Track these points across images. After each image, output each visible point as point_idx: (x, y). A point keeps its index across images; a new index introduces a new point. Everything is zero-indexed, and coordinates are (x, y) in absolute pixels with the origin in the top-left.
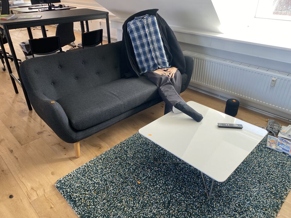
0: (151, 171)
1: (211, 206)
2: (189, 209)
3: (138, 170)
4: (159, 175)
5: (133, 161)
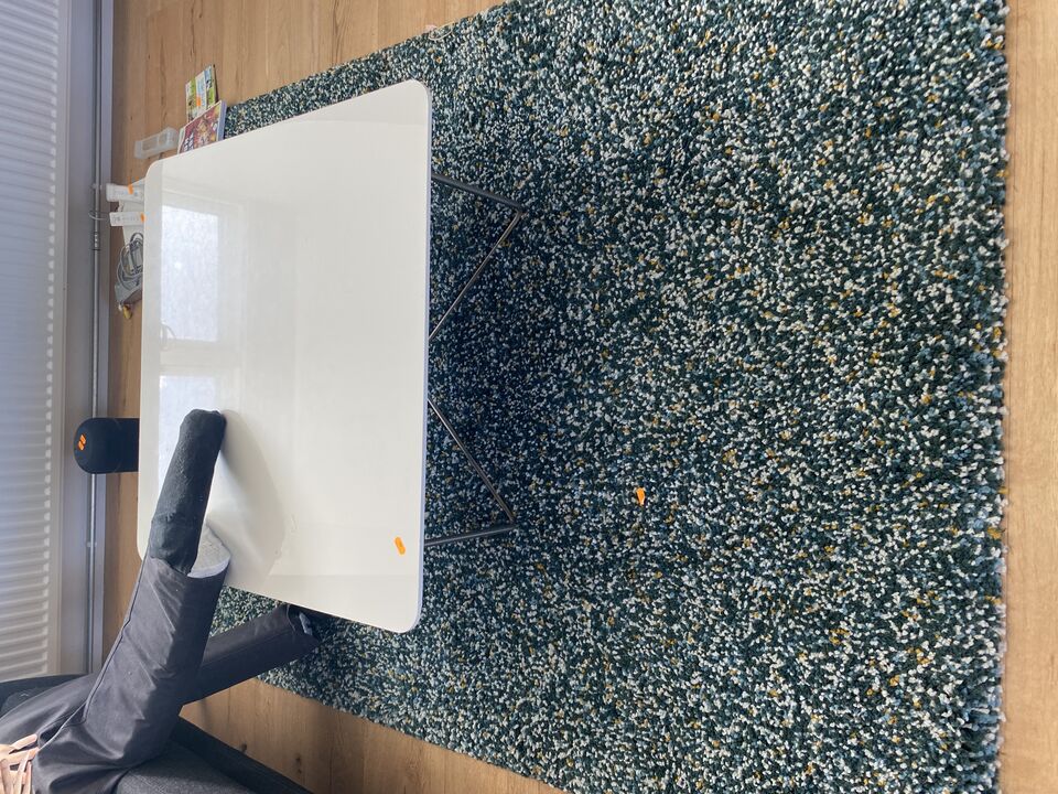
0: (557, 497)
1: (538, 186)
2: (599, 233)
3: (593, 552)
4: (552, 451)
5: (572, 613)
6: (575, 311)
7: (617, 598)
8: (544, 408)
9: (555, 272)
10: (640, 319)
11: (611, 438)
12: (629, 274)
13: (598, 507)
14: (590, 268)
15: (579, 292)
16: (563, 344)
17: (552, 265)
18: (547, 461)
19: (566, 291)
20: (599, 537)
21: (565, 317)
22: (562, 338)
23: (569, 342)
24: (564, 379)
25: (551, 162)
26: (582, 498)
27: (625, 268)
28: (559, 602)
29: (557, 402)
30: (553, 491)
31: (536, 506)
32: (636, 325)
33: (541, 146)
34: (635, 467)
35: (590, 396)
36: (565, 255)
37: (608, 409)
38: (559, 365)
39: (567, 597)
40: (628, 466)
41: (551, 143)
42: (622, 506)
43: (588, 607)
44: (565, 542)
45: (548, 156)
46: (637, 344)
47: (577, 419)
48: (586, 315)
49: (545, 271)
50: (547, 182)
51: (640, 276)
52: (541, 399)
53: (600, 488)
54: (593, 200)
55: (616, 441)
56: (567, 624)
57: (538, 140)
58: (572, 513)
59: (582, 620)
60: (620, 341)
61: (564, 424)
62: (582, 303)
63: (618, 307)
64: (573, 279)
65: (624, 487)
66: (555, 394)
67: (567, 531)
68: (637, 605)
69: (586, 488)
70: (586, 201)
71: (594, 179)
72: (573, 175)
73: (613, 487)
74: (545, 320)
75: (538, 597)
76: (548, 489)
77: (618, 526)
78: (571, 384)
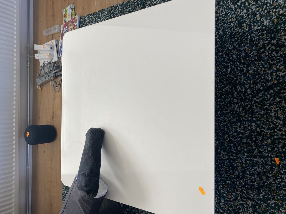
6: (241, 87)
7: (265, 200)
8: (227, 125)
9: (231, 72)
10: (274, 91)
11: (260, 138)
12: (268, 73)
13: (254, 164)
14: (248, 71)
15: (243, 80)
16: (235, 100)
17: (229, 70)
18: (228, 146)
19: (237, 80)
20: (256, 176)
21: (236, 90)
22: (235, 98)
23: (238, 100)
24: (236, 114)
25: (227, 31)
26: (246, 161)
27: (266, 71)
28: (235, 200)
29: (233, 122)
30: (231, 157)
31: (223, 163)
32: (272, 93)
33: (222, 26)
34: (273, 149)
35: (249, 121)
36: (235, 66)
37: (258, 126)
38: (234, 108)
39: (239, 198)
40: (270, 149)
41: (227, 24)
42: (266, 164)
43: (250, 203)
44: (238, 177)
45: (226, 29)
46: (273, 100)
47: (242, 130)
48: (246, 89)
49: (225, 72)
50: (226, 39)
51: (274, 74)
52: (225, 122)
53: (255, 157)
54: (248, 45)
55: (263, 139)
56: (239, 209)
57: (221, 23)
58: (242, 166)
59: (247, 208)
60: (264, 99)
61: (236, 131)
62: (244, 84)
63: (262, 86)
64: (239, 75)
65: (267, 157)
66: (232, 119)
67: (239, 173)
68: (275, 203)
69: (247, 157)
70: (244, 46)
71: (249, 37)
72: (238, 36)
73: (261, 157)
74: (226, 91)
75: (224, 197)
76: (229, 156)
77: (264, 172)
78: (239, 116)
